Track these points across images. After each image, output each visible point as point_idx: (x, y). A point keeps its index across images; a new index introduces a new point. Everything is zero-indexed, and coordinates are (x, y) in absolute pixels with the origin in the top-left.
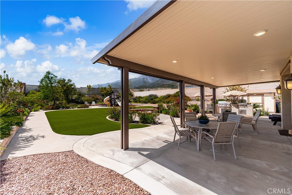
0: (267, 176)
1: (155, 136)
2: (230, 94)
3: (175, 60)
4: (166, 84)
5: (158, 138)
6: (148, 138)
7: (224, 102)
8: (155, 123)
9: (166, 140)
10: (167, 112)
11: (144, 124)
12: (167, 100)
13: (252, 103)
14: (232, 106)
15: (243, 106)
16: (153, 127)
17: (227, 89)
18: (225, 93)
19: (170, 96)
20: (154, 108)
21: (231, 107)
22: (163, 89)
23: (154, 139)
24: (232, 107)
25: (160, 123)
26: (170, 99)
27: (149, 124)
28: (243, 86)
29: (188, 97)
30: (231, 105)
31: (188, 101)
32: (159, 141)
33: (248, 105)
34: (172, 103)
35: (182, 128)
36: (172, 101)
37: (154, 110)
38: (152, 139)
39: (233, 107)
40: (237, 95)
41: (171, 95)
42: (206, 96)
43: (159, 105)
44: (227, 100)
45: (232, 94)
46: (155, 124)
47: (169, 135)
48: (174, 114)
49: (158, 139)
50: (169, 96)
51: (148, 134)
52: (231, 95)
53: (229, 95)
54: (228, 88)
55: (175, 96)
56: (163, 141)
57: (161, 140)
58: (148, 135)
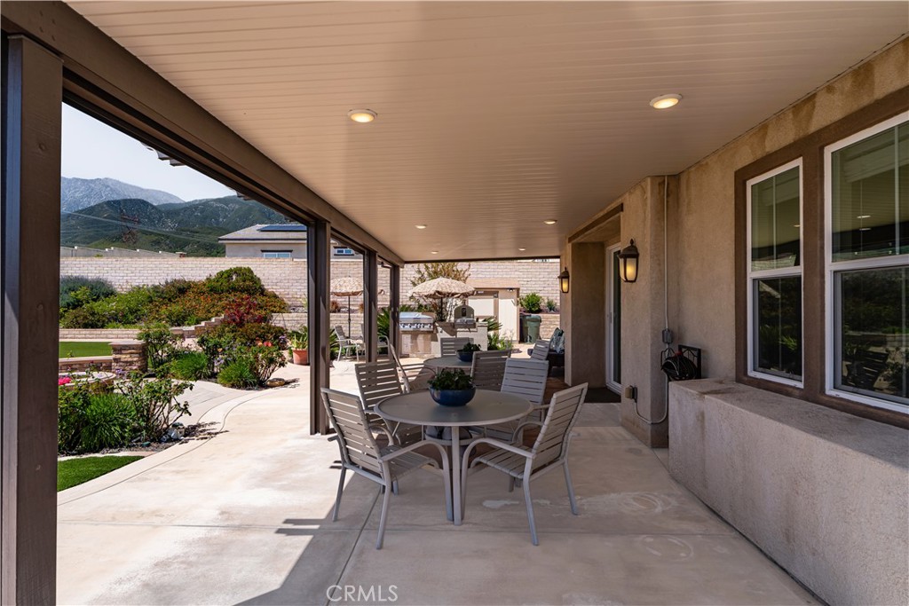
0: (670, 540)
1: (209, 513)
2: (435, 289)
3: (368, 111)
4: (145, 233)
5: (237, 523)
6: (167, 544)
7: (412, 313)
8: (160, 437)
9: (287, 521)
10: (196, 369)
11: (80, 453)
12: (176, 308)
13: (482, 317)
14: (440, 329)
15: (465, 327)
16: (154, 461)
17: (420, 272)
18: (414, 285)
19: (189, 287)
20: (118, 349)
21: (435, 332)
22: (138, 256)
23: (217, 532)
24: (437, 332)
25: (191, 432)
26: (189, 301)
27: (119, 445)
28: (461, 266)
29: (276, 296)
30: (437, 324)
31: (273, 312)
32: (253, 537)
33: (477, 324)
34: (203, 324)
35: (318, 435)
36: (201, 314)
37: (116, 360)
38: (206, 541)
39: (441, 332)
41: (195, 284)
42: (337, 294)
43: (148, 336)
44: (420, 308)
45: (440, 290)
46: (160, 442)
47: (283, 488)
48: (241, 376)
49: (243, 528)
50: (181, 289)
51: (156, 513)
52: (438, 292)
53: (432, 292)
54: (422, 266)
55: (213, 290)
56: (280, 531)
57: (262, 528)
58: (157, 521)
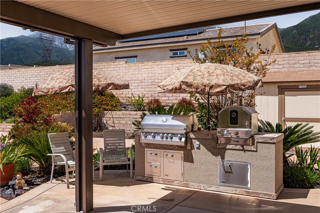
14: (196, 143)
15: (238, 143)
21: (189, 147)
24: (192, 147)
30: (192, 136)
33: (258, 138)
39: (199, 148)
40: (213, 83)
45: (190, 80)
52: (186, 84)
53: (177, 85)
